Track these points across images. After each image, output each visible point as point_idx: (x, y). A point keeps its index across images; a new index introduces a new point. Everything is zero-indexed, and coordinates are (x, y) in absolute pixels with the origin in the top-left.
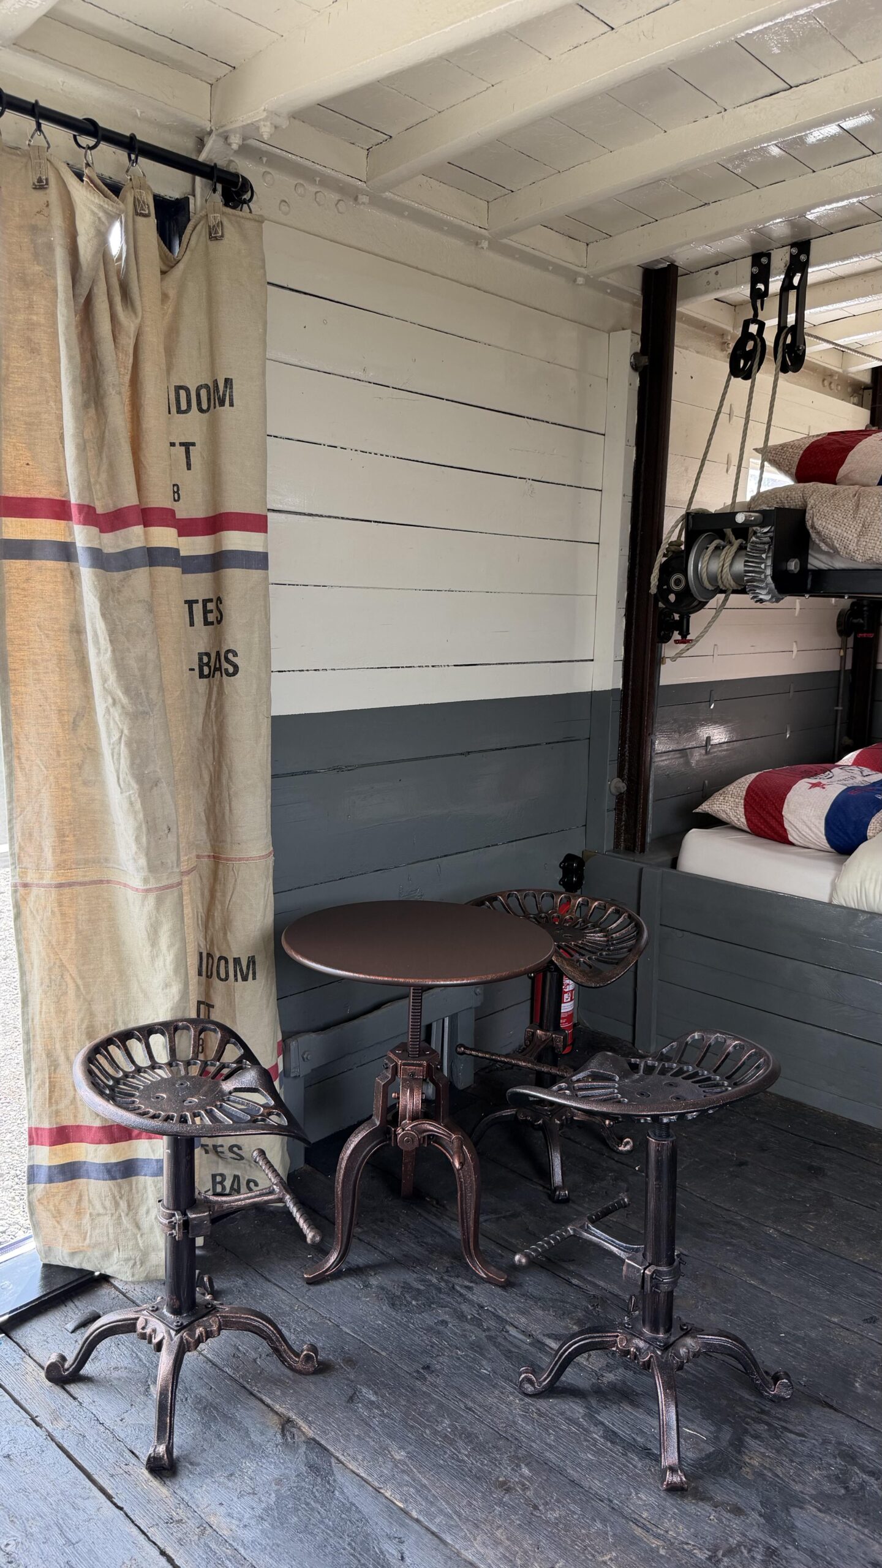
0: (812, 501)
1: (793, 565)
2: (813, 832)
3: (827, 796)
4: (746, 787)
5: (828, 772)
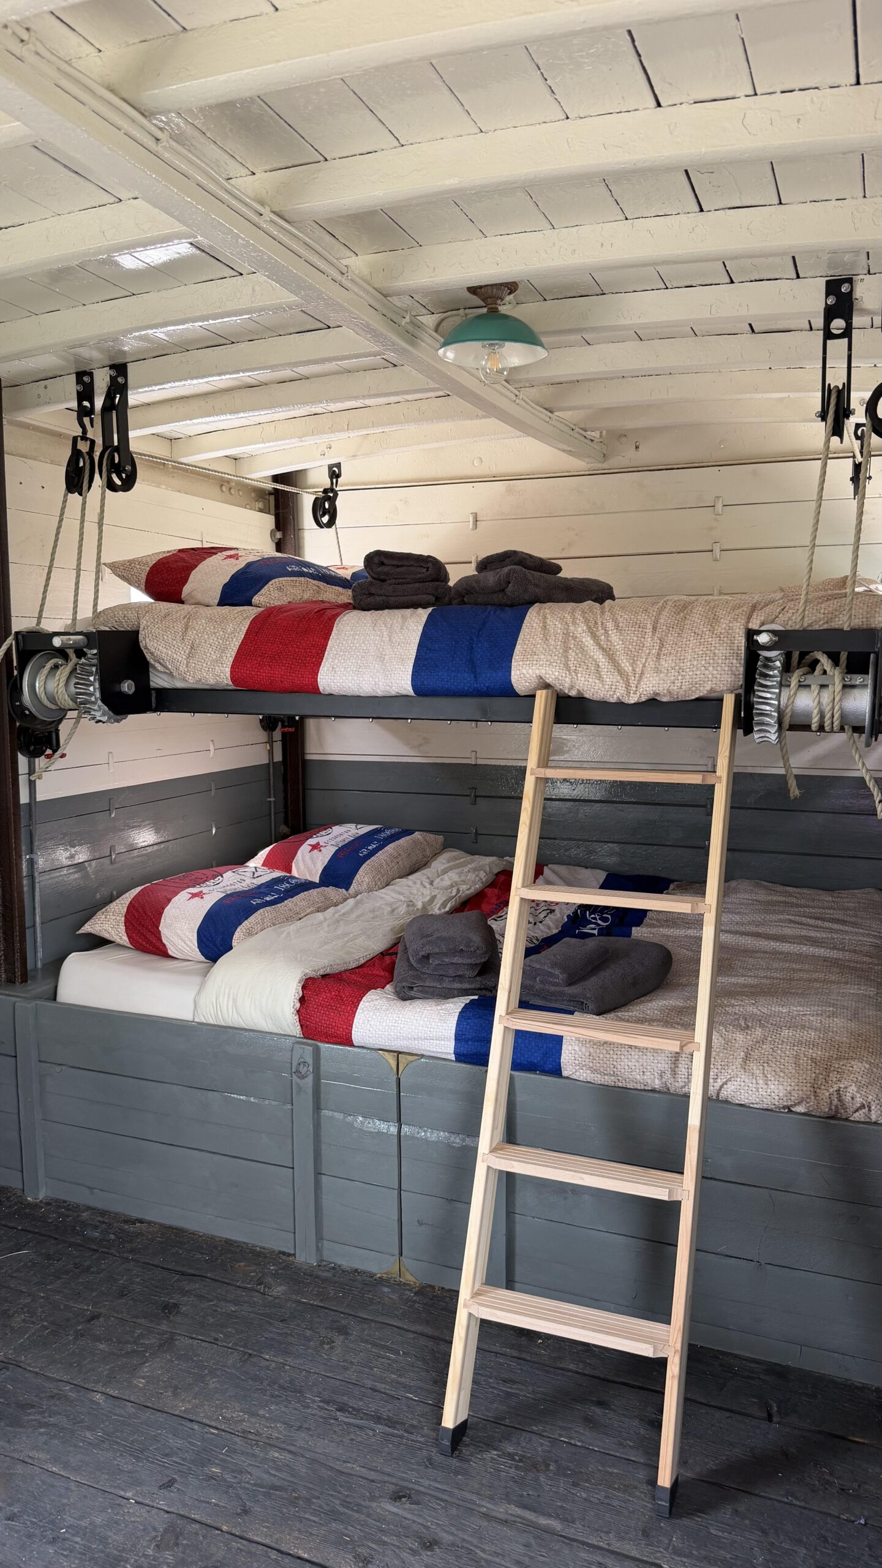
0: (145, 622)
1: (127, 687)
2: (187, 945)
3: (202, 906)
4: (128, 903)
5: (220, 877)
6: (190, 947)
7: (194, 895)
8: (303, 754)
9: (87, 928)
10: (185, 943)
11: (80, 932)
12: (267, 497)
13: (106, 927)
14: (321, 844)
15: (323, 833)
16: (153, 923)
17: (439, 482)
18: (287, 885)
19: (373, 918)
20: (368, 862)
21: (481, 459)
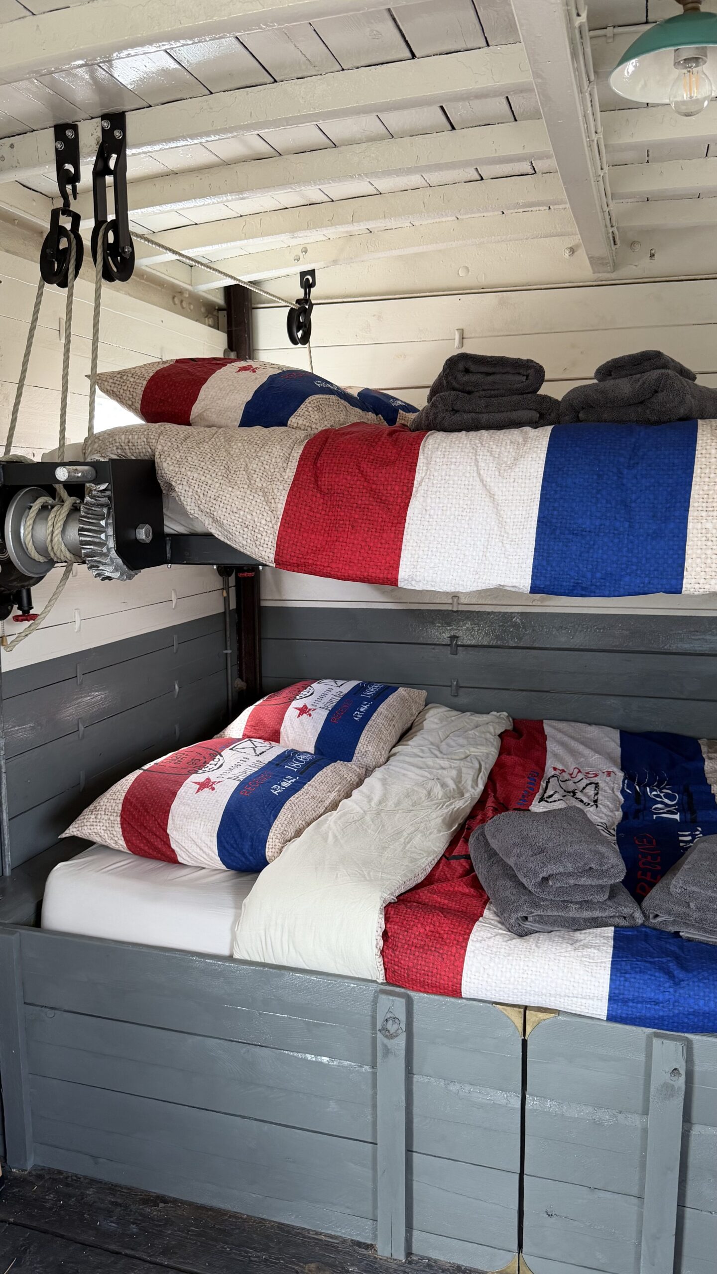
0: (160, 447)
1: (143, 534)
2: (204, 852)
3: (217, 801)
4: (122, 798)
5: (218, 757)
6: (208, 855)
7: (203, 786)
8: (259, 600)
9: (73, 831)
10: (201, 849)
11: (63, 836)
12: (215, 313)
13: (98, 829)
14: (309, 707)
15: (304, 693)
16: (159, 824)
17: (418, 295)
18: (298, 764)
19: (413, 805)
20: (367, 728)
21: (467, 268)
